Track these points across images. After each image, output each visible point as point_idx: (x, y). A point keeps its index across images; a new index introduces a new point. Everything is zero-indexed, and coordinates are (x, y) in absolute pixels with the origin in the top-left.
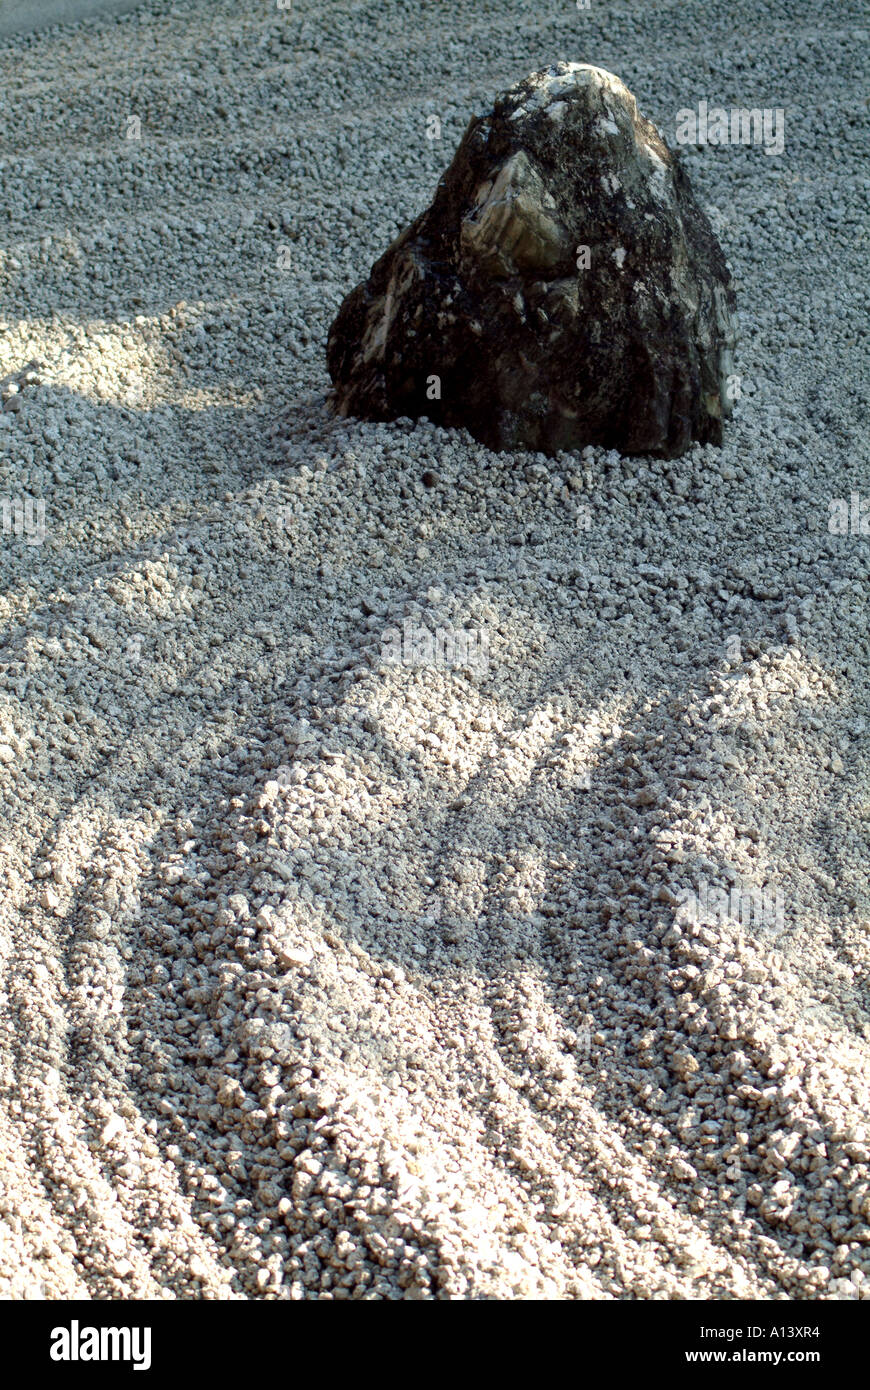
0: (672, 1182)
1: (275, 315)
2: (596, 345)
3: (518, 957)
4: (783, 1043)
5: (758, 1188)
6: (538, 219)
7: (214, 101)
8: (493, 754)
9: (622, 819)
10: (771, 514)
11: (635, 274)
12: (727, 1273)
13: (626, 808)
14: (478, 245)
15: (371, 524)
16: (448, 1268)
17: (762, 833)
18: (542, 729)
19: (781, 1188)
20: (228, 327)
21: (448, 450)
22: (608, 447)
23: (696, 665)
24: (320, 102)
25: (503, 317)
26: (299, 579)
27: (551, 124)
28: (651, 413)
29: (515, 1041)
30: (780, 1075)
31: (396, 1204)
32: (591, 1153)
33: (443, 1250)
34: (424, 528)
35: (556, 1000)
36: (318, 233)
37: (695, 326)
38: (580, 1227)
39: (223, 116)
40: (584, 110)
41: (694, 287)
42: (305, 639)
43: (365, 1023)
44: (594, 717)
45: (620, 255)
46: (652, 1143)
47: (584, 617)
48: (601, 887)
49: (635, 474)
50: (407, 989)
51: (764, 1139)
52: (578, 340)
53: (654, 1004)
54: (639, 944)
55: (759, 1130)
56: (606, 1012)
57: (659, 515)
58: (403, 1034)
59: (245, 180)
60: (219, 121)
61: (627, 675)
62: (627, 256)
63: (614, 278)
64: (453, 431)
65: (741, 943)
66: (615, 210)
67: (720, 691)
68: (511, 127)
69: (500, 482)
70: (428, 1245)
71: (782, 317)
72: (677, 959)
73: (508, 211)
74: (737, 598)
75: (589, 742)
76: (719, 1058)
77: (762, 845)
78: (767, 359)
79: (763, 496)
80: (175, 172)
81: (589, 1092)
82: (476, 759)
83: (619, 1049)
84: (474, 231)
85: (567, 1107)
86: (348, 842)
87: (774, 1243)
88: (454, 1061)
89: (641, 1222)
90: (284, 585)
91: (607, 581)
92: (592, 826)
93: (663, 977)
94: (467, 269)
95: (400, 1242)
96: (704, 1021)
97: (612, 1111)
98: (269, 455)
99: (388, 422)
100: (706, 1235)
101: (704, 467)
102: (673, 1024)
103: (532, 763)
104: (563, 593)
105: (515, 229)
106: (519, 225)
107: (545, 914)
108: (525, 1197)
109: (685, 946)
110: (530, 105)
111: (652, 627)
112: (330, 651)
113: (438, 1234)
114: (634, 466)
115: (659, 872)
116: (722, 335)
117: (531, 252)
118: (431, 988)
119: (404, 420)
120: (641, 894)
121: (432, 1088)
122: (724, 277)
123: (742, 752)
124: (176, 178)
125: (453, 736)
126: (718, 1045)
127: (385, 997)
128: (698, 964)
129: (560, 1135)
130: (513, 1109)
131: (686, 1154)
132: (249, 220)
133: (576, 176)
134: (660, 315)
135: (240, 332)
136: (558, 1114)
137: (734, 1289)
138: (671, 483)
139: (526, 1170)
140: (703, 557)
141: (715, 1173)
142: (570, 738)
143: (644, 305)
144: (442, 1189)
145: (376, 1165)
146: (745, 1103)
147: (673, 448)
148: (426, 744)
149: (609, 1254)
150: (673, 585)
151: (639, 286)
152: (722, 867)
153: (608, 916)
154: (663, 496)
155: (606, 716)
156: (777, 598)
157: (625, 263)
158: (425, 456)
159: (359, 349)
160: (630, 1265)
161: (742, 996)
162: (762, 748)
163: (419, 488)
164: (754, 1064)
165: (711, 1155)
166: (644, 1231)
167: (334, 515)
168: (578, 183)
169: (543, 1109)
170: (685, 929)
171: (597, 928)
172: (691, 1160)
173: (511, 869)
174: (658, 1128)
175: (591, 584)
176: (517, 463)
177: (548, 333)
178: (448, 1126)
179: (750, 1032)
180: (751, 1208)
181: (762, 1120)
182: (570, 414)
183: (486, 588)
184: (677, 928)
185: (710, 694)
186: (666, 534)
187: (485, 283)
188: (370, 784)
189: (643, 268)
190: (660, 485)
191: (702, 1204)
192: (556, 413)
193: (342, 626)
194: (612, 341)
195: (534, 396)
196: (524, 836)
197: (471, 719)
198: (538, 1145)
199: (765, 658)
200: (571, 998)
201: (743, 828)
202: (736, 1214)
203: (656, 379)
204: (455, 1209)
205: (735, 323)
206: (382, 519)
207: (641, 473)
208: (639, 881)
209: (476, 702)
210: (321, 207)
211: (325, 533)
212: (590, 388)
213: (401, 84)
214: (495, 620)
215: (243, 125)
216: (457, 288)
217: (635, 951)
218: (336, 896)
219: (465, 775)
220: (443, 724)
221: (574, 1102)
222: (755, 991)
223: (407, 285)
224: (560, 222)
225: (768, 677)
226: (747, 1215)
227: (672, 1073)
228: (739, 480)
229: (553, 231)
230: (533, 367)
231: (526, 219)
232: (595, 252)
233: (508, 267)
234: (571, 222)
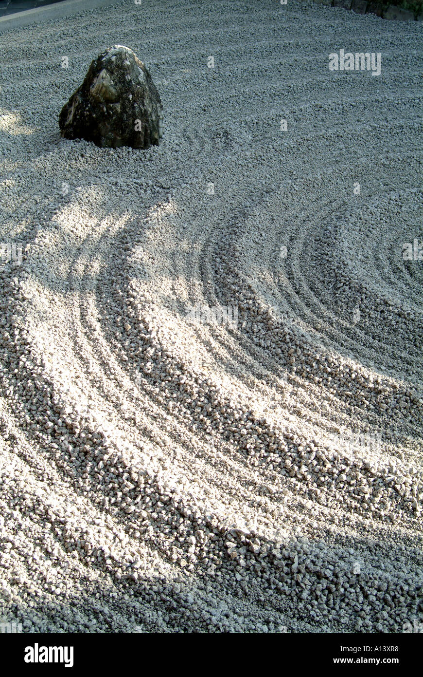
0: (121, 361)
1: (50, 109)
3: (89, 293)
4: (153, 321)
5: (143, 364)
6: (109, 87)
7: (44, 51)
8: (90, 233)
9: (120, 253)
10: (170, 164)
11: (135, 102)
12: (132, 390)
13: (121, 250)
14: (94, 94)
15: (67, 168)
16: (55, 392)
17: (156, 258)
18: (104, 226)
19: (149, 364)
20: (38, 113)
21: (88, 147)
22: (129, 147)
23: (146, 207)
24: (71, 50)
25: (101, 113)
26: (47, 183)
27: (112, 62)
28: (140, 139)
29: (85, 319)
30: (151, 331)
31: (43, 372)
32: (101, 353)
33: (54, 387)
34: (81, 169)
35: (97, 306)
36: (65, 87)
37: (151, 115)
38: (95, 376)
39: (46, 54)
40: (121, 58)
41: (151, 105)
42: (47, 200)
43: (45, 315)
44: (118, 223)
45: (131, 97)
46: (117, 350)
47: (119, 194)
48: (113, 273)
49: (136, 154)
50: (59, 303)
51: (146, 350)
52: (120, 119)
53: (122, 308)
54: (120, 291)
55: (145, 346)
56: (110, 310)
57: (142, 164)
58: (55, 317)
59: (49, 72)
60: (45, 56)
61: (128, 210)
63: (129, 103)
64: (90, 143)
65: (146, 291)
66: (129, 85)
67: (149, 216)
68: (102, 63)
69: (101, 156)
70: (50, 385)
71: (178, 110)
72: (129, 296)
73: (101, 86)
74: (158, 188)
75: (115, 230)
76: (136, 325)
77: (156, 261)
78: (174, 121)
79: (169, 159)
81: (103, 334)
82: (86, 235)
83: (112, 321)
84: (93, 90)
85: (96, 339)
86: (47, 261)
87: (146, 380)
88: (69, 325)
89: (112, 374)
90: (43, 185)
91: (125, 184)
92: (113, 254)
93: (125, 301)
94: (92, 100)
95: (44, 383)
96: (133, 314)
97: (108, 339)
98: (45, 148)
99: (73, 140)
100: (128, 377)
101: (154, 152)
102: (126, 315)
103: (100, 236)
104: (114, 187)
105: (103, 90)
106: (104, 89)
107: (99, 280)
108: (82, 366)
109: (131, 292)
110: (107, 57)
111: (136, 196)
112: (52, 204)
113: (53, 382)
114: (136, 152)
115: (127, 270)
116: (159, 117)
117: (108, 96)
118: (65, 303)
119: (78, 139)
120: (122, 276)
121: (61, 334)
122: (160, 102)
123: (153, 234)
125: (80, 228)
126: (136, 322)
127: (52, 307)
128: (134, 297)
129: (94, 347)
130: (82, 340)
131: (126, 353)
132: (47, 83)
133: (119, 76)
134: (141, 112)
135: (41, 114)
136: (94, 341)
137: (134, 395)
138: (145, 156)
139: (83, 358)
140: (152, 176)
141: (133, 359)
142: (111, 229)
143: (137, 110)
144: (58, 366)
145: (40, 360)
146: (142, 339)
147: (146, 146)
148: (72, 231)
149: (102, 384)
150: (142, 185)
151: (136, 105)
152: (144, 268)
153: (113, 282)
154: (143, 159)
155: (121, 222)
156: (169, 189)
157: (132, 99)
158: (82, 149)
159: (66, 121)
160: (107, 387)
161: (144, 306)
162: (159, 232)
163: (80, 158)
164: (145, 327)
165: (132, 354)
166: (112, 377)
167: (57, 165)
168: (120, 78)
169: (90, 339)
170: (131, 287)
171: (110, 285)
172: (127, 355)
173: (90, 267)
174: (119, 345)
175: (121, 185)
176: (106, 151)
177: (112, 118)
178: (64, 345)
179: (144, 318)
180: (141, 370)
181: (146, 344)
182: (119, 138)
183: (93, 187)
184: (129, 287)
185: (147, 217)
186: (143, 170)
187: (96, 104)
188: (56, 243)
189: (137, 100)
190: (142, 157)
191: (128, 368)
192: (115, 138)
193: (57, 196)
195: (110, 133)
196: (95, 257)
197: (85, 223)
198: (87, 350)
199: (162, 207)
200: (101, 306)
201: (151, 256)
202: (137, 372)
204: (60, 372)
205: (162, 114)
206: (70, 166)
208: (122, 272)
209: (87, 219)
210: (66, 80)
211: (55, 170)
212: (124, 131)
213: (92, 46)
214: (94, 196)
215: (51, 57)
216: (89, 105)
217: (118, 293)
218: (42, 277)
219: (82, 240)
220: (77, 226)
221: (98, 337)
222: (147, 305)
223: (77, 104)
224: (115, 88)
225: (162, 212)
226: (140, 372)
227: (124, 329)
228: (163, 155)
229: (113, 91)
230: (109, 126)
231: (106, 87)
232: (124, 96)
233: (102, 100)
234: (118, 88)
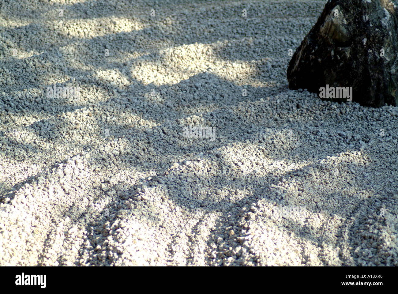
2: (354, 68)
6: (339, 27)
11: (369, 47)
14: (323, 34)
15: (275, 117)
20: (280, 66)
21: (308, 98)
22: (357, 102)
25: (327, 58)
28: (370, 92)
45: (365, 40)
49: (363, 111)
52: (348, 66)
62: (367, 41)
63: (362, 48)
64: (312, 93)
66: (365, 26)
69: (321, 110)
73: (330, 23)
74: (363, 142)
80: (305, 27)
84: (322, 29)
90: (237, 128)
91: (327, 134)
94: (320, 42)
99: (296, 90)
101: (386, 111)
104: (312, 137)
105: (334, 30)
106: (333, 28)
114: (363, 109)
117: (337, 37)
119: (300, 90)
124: (305, 29)
133: (355, 15)
134: (375, 61)
138: (373, 115)
143: (370, 57)
147: (377, 104)
148: (236, 164)
150: (347, 138)
151: (370, 51)
154: (369, 118)
157: (366, 43)
158: (300, 100)
159: (293, 68)
163: (295, 108)
167: (264, 112)
168: (355, 17)
175: (322, 135)
176: (328, 105)
177: (339, 64)
187: (324, 47)
188: (209, 170)
189: (372, 46)
190: (369, 115)
194: (359, 67)
197: (257, 161)
203: (372, 81)
206: (280, 115)
207: (365, 111)
209: (262, 158)
211: (259, 117)
212: (351, 82)
216: (316, 48)
223: (305, 47)
224: (347, 29)
229: (345, 31)
230: (334, 74)
231: (336, 26)
232: (357, 39)
233: (331, 42)
234: (351, 29)
